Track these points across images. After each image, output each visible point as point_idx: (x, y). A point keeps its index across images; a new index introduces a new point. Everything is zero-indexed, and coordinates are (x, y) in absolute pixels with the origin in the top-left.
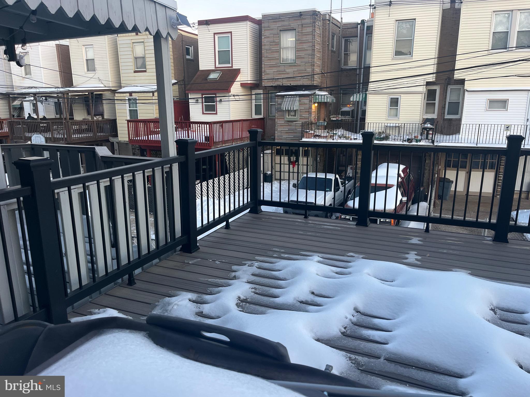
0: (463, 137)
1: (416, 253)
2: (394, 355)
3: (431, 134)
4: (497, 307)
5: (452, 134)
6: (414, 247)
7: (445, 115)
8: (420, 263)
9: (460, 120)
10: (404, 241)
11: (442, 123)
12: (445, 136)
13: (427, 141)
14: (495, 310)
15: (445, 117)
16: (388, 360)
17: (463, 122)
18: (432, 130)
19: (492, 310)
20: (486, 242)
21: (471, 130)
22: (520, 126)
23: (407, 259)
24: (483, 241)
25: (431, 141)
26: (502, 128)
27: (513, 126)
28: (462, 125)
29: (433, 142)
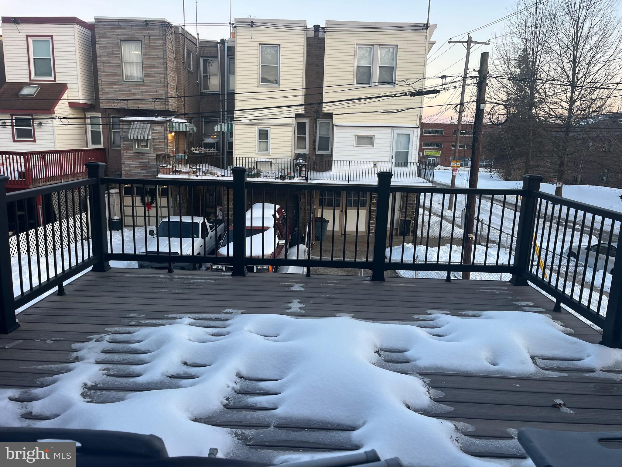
0: (335, 174)
1: (299, 300)
2: (285, 419)
3: (304, 171)
4: (380, 349)
5: (325, 171)
6: (296, 295)
7: (317, 151)
8: (304, 312)
9: (331, 156)
10: (287, 289)
11: (314, 159)
12: (318, 173)
13: (301, 178)
14: (380, 352)
15: (317, 153)
16: (279, 427)
17: (334, 158)
18: (305, 166)
19: (376, 352)
20: (364, 282)
21: (342, 167)
22: (386, 163)
23: (291, 308)
24: (362, 282)
25: (304, 178)
26: (371, 165)
27: (380, 163)
28: (333, 161)
29: (306, 179)
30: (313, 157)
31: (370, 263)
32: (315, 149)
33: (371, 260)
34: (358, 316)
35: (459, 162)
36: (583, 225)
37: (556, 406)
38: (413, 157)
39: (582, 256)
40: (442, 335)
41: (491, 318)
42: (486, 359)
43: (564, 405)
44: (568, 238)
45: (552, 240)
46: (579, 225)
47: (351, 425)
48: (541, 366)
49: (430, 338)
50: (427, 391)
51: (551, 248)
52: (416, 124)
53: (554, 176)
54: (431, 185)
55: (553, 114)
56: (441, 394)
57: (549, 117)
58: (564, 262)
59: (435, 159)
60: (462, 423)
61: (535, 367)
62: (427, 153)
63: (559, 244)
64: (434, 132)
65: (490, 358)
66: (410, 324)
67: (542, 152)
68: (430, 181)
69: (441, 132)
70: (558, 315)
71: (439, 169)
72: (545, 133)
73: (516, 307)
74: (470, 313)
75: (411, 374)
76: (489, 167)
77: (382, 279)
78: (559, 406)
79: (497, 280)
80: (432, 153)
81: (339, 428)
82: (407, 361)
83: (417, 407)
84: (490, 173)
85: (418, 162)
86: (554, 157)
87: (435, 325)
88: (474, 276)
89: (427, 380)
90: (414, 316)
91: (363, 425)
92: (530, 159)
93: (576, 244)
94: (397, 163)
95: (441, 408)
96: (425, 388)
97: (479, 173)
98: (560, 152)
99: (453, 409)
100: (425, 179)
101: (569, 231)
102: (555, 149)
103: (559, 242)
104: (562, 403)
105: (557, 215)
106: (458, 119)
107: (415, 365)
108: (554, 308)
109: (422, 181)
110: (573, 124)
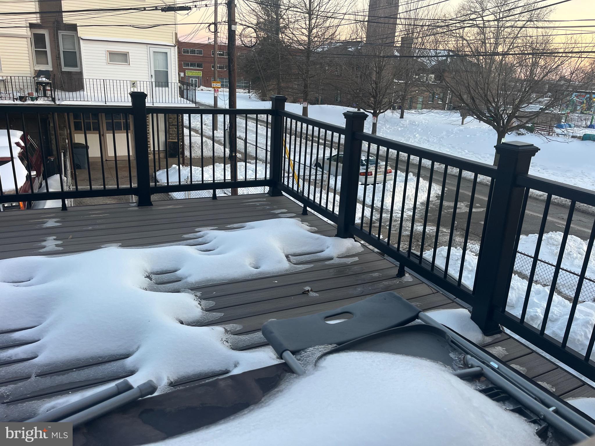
0: (89, 94)
1: (55, 237)
3: (48, 90)
5: (76, 91)
6: (50, 232)
7: (62, 68)
8: (62, 249)
9: (81, 73)
10: (37, 227)
11: (60, 77)
12: (67, 93)
13: (46, 99)
14: (150, 276)
15: (63, 70)
16: (41, 375)
17: (85, 76)
18: (49, 85)
20: (131, 209)
21: (95, 86)
22: (145, 83)
23: (45, 247)
24: (128, 209)
25: (51, 99)
26: (129, 85)
27: (138, 82)
28: (84, 80)
29: (54, 100)
30: (59, 75)
31: (135, 189)
32: (60, 65)
33: (135, 185)
34: (126, 244)
35: (219, 83)
36: (325, 140)
37: (305, 293)
38: (174, 77)
39: (326, 166)
40: (211, 249)
41: (252, 228)
42: (250, 264)
43: (311, 290)
44: (315, 151)
45: (303, 154)
46: (322, 139)
47: (124, 353)
48: (294, 262)
49: (200, 254)
50: (199, 304)
51: (302, 161)
52: (172, 42)
53: (301, 97)
54: (194, 105)
55: (296, 39)
56: (211, 303)
57: (293, 42)
58: (313, 172)
59: (197, 79)
60: (231, 325)
61: (289, 264)
62: (189, 73)
63: (308, 157)
64: (193, 52)
65: (254, 263)
66: (179, 245)
67: (290, 74)
68: (193, 102)
69: (200, 53)
70: (305, 217)
71: (202, 90)
72: (291, 57)
73: (273, 215)
74: (235, 225)
75: (183, 291)
76: (248, 88)
77: (150, 204)
78: (307, 292)
79: (261, 193)
80: (194, 73)
81: (111, 359)
82: (178, 280)
83: (190, 320)
84: (249, 94)
85: (179, 83)
86: (299, 80)
87: (204, 241)
88: (241, 191)
89: (199, 294)
90: (184, 236)
91: (137, 350)
92: (281, 81)
93: (321, 155)
94: (157, 83)
95: (212, 316)
96: (197, 301)
97: (237, 93)
98: (304, 75)
99: (223, 314)
100: (187, 99)
101: (315, 145)
102: (300, 73)
103: (308, 155)
104: (310, 289)
105: (305, 132)
106: (214, 40)
107: (186, 282)
108: (302, 212)
109: (185, 102)
110: (312, 50)
